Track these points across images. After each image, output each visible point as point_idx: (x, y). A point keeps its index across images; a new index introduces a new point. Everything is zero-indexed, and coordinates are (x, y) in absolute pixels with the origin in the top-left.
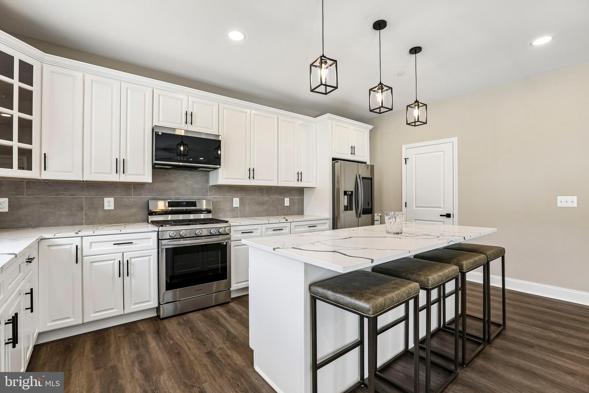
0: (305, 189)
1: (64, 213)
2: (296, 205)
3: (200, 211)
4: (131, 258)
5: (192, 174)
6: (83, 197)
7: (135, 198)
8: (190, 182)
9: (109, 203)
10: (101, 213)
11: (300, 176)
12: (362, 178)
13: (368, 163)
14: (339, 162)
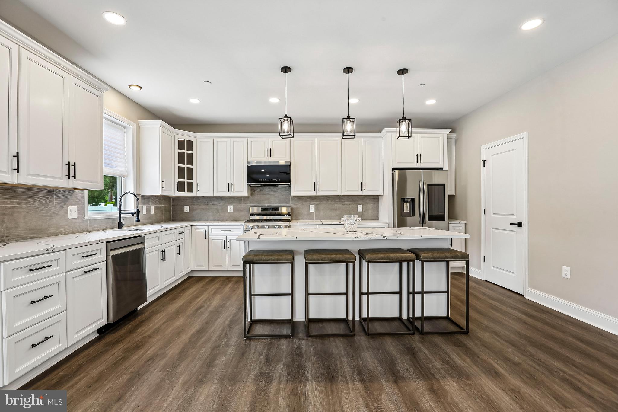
0: (379, 197)
1: (210, 214)
2: (370, 211)
3: (281, 215)
4: (230, 239)
5: (279, 189)
6: (219, 205)
7: (244, 206)
8: (277, 194)
9: (231, 209)
10: (227, 214)
11: (363, 186)
12: (429, 185)
13: (445, 168)
14: (397, 171)
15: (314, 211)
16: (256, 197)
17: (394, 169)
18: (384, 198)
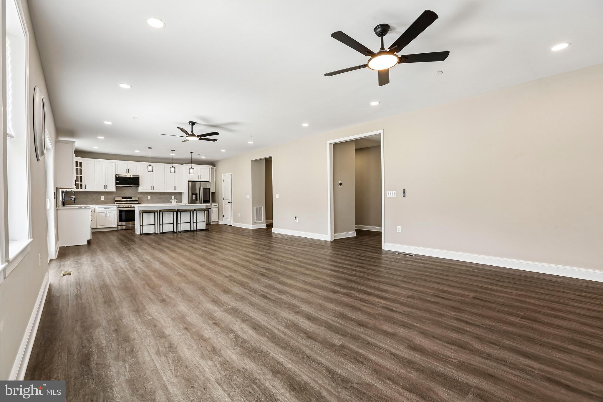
0: (182, 193)
1: (89, 201)
4: (109, 212)
5: (132, 188)
6: (95, 196)
7: (110, 196)
8: (129, 191)
9: (102, 198)
10: (100, 201)
11: (175, 188)
12: (203, 188)
13: (210, 182)
14: (190, 182)
15: (150, 199)
16: (119, 192)
17: (189, 181)
18: (185, 193)
